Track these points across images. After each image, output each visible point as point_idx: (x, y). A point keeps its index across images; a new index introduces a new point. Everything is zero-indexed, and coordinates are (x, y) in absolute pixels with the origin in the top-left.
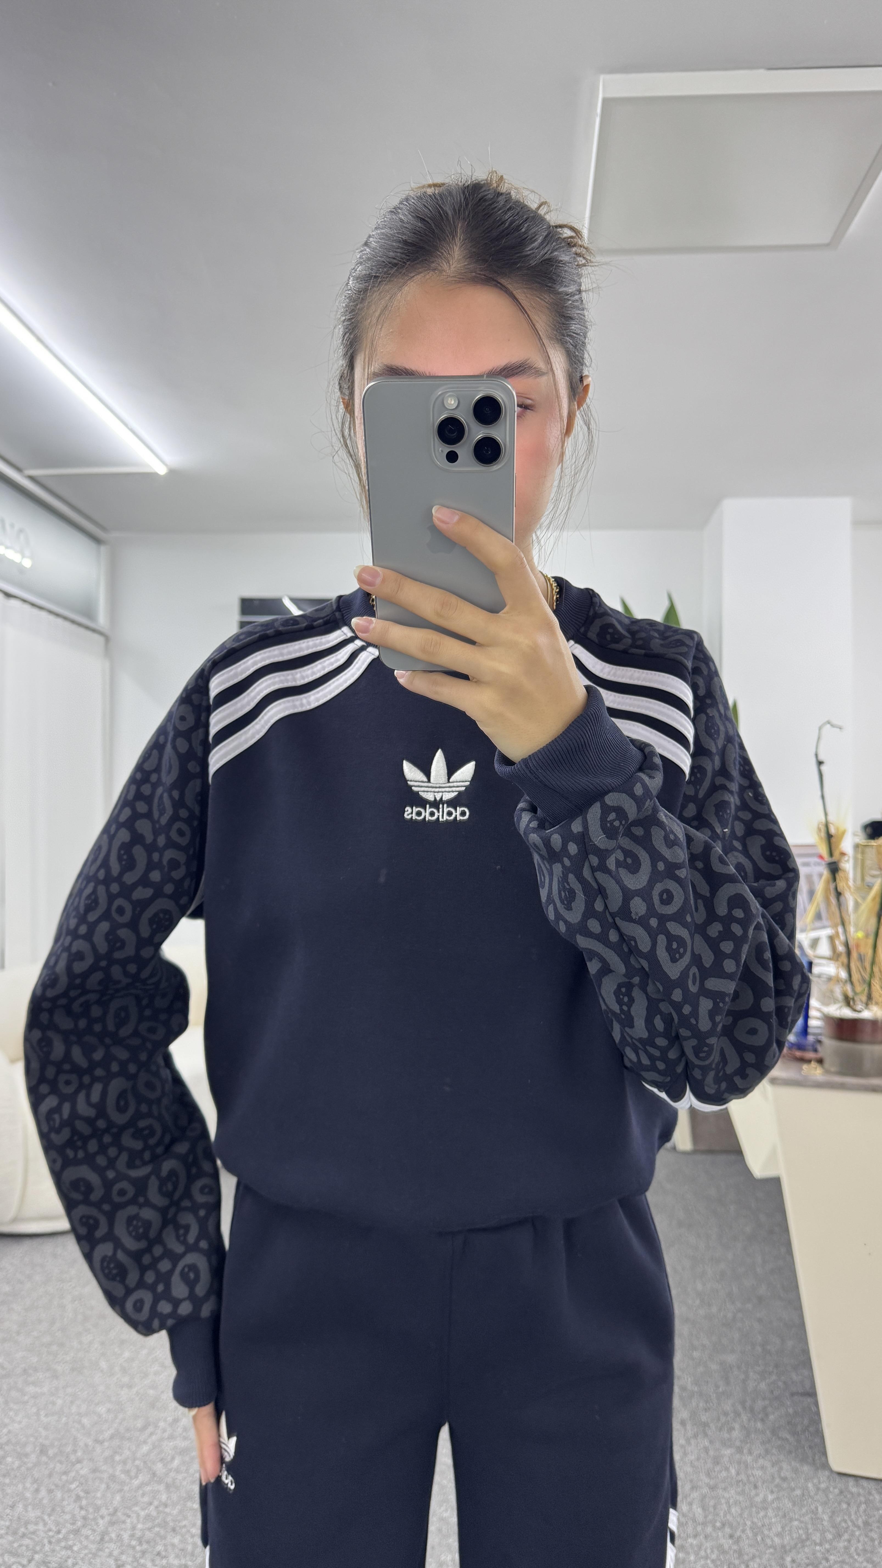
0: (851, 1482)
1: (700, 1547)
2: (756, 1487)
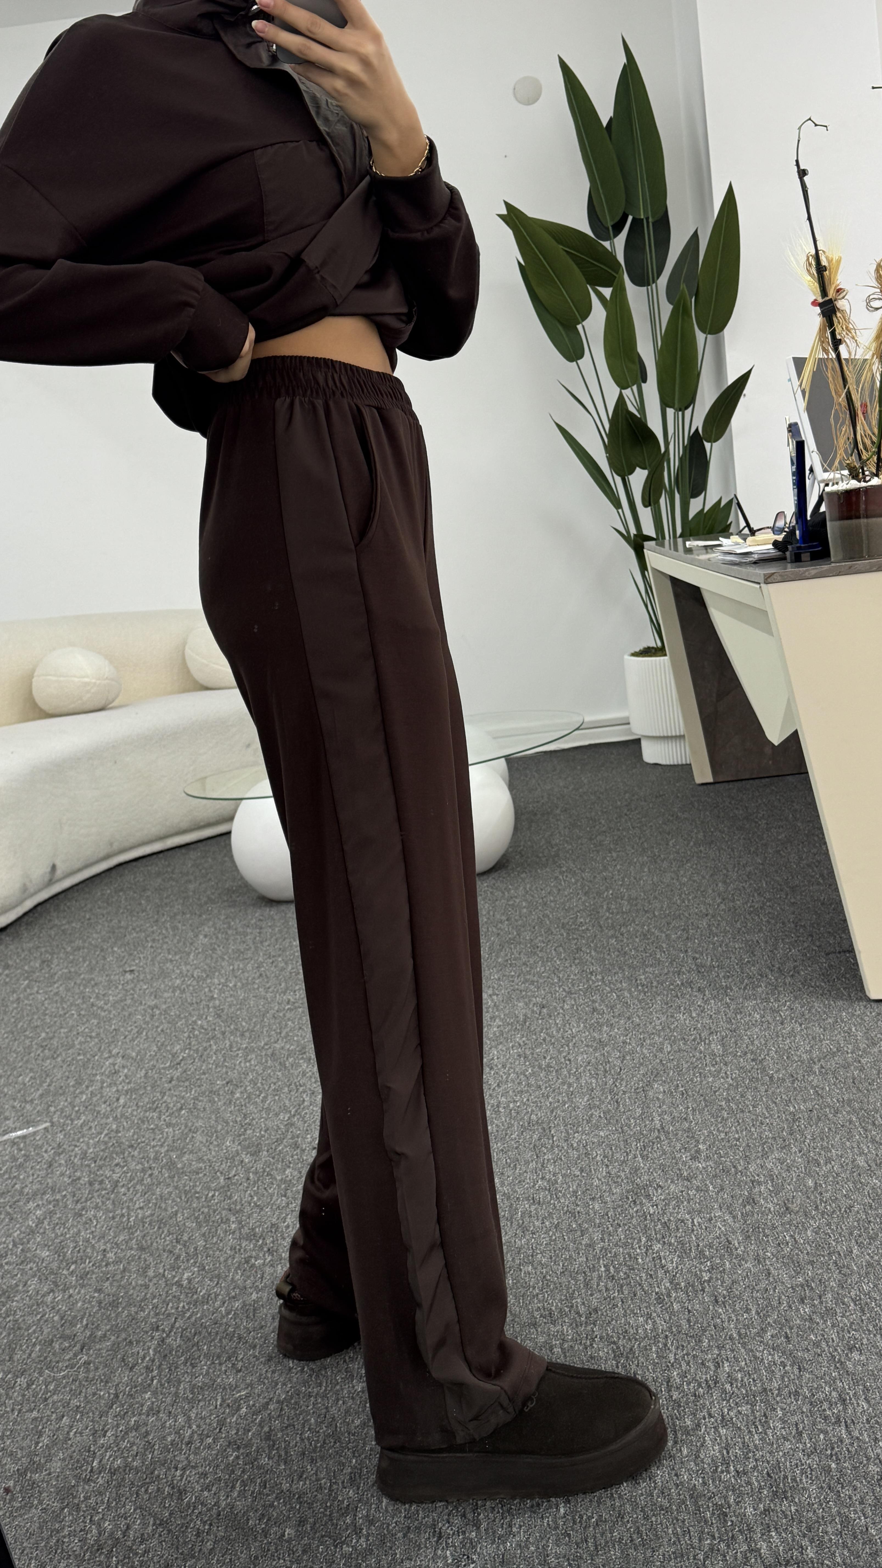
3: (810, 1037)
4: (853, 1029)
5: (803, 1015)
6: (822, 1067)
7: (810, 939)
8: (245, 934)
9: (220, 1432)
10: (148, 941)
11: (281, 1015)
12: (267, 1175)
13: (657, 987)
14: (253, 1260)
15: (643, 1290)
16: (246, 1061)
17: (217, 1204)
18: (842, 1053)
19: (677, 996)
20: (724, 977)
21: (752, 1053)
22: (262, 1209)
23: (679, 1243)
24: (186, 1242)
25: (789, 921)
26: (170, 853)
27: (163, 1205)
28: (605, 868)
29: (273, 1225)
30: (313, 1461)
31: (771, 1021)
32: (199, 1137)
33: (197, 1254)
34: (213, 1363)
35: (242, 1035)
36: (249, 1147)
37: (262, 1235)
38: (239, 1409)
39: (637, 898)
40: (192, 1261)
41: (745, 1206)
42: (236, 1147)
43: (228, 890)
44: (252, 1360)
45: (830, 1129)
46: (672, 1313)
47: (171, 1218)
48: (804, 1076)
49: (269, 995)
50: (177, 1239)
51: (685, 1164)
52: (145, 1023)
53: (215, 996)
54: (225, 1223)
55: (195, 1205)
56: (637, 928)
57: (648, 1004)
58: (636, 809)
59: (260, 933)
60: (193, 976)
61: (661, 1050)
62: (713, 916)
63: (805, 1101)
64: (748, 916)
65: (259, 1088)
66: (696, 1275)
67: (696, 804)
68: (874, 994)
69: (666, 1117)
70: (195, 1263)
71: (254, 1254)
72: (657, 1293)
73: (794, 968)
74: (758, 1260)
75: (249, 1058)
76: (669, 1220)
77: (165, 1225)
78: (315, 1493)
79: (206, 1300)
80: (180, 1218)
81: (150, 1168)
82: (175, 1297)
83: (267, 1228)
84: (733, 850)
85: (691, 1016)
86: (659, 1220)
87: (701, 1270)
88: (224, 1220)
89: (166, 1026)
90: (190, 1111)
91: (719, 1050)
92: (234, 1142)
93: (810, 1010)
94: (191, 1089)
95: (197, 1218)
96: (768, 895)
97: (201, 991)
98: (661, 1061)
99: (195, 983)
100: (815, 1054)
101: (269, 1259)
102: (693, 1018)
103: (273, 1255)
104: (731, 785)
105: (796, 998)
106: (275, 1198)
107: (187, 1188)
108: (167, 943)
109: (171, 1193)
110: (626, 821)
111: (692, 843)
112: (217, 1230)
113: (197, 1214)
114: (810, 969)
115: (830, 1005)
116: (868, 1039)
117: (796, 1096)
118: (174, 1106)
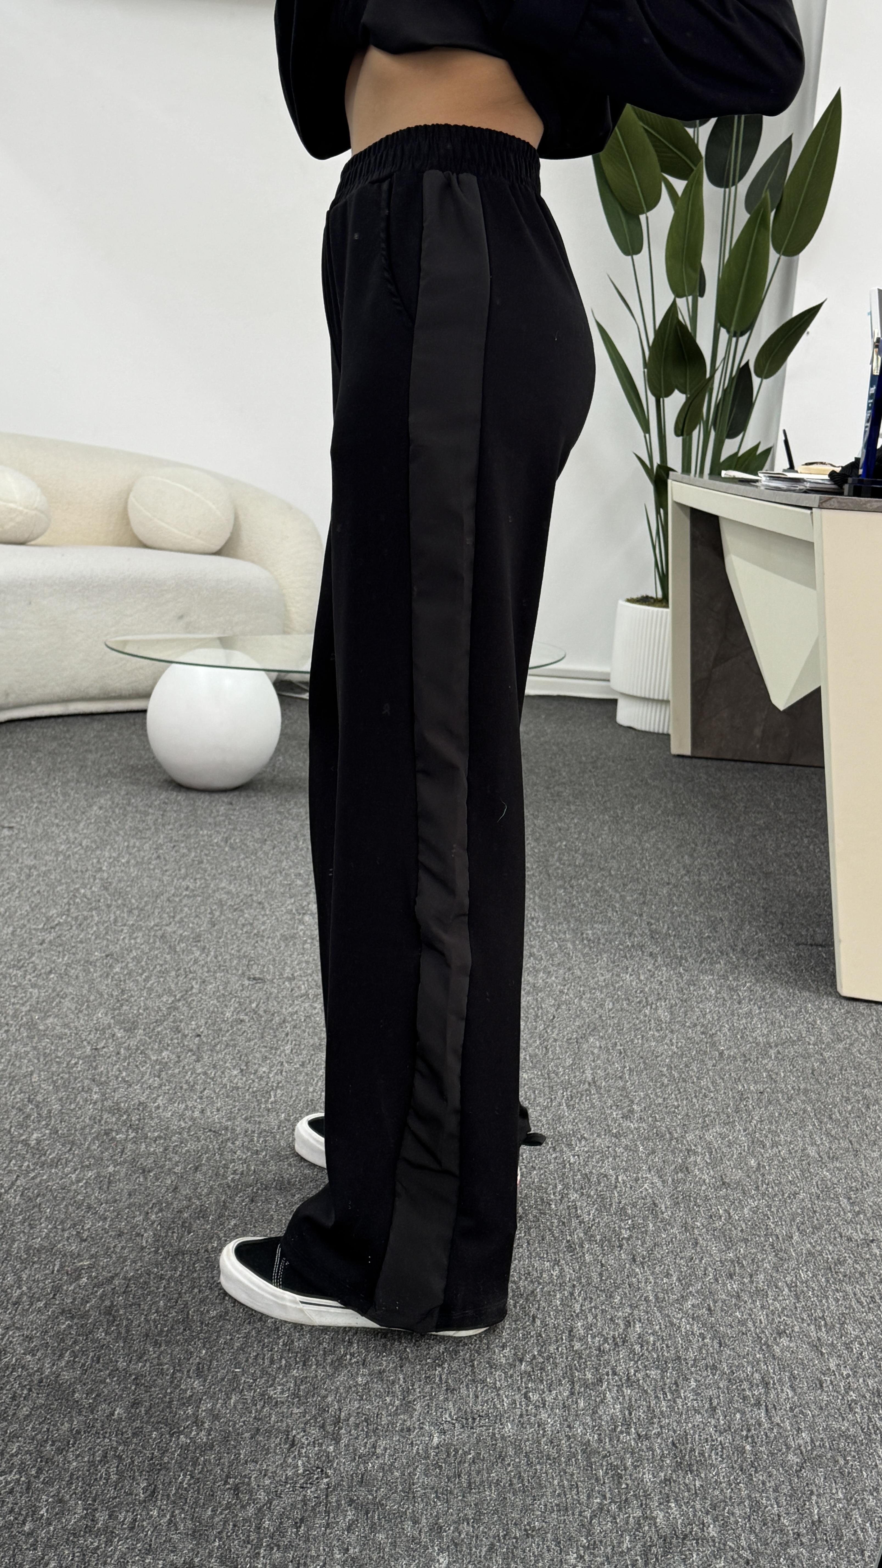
0: (862, 1007)
1: (664, 1038)
2: (739, 1003)
3: (769, 1022)
4: (818, 1022)
5: (764, 998)
6: (779, 1052)
7: (780, 927)
8: (146, 814)
9: (53, 1298)
10: (33, 802)
11: (177, 899)
12: (141, 1053)
13: (604, 945)
14: (114, 1134)
15: (553, 1236)
16: (131, 938)
17: (79, 1072)
18: (803, 1044)
19: (625, 957)
20: (680, 947)
21: (703, 1026)
22: (130, 1085)
23: (599, 1196)
24: (39, 1102)
25: (758, 906)
26: (70, 720)
27: (18, 1063)
28: (561, 819)
29: (140, 1104)
30: (156, 1344)
31: (726, 998)
32: (67, 1003)
33: (50, 1117)
34: (55, 1228)
35: (130, 912)
36: (123, 1022)
37: (127, 1111)
38: (79, 1277)
39: (592, 855)
40: (44, 1123)
41: (677, 1173)
42: (108, 1020)
43: (132, 767)
44: (100, 1231)
45: (780, 1114)
46: (584, 1264)
47: (25, 1077)
48: (758, 1058)
49: (165, 878)
50: (29, 1098)
51: (615, 1120)
52: (19, 881)
53: (104, 868)
54: (87, 1092)
55: (54, 1069)
56: (589, 883)
57: (593, 959)
58: (601, 768)
59: (163, 815)
60: (81, 845)
61: (602, 1006)
62: (675, 886)
63: (756, 1083)
64: (713, 893)
65: (142, 967)
66: (614, 1230)
67: (669, 775)
68: (845, 990)
69: (599, 1072)
70: (47, 1125)
71: (116, 1127)
72: (568, 1241)
73: (759, 951)
74: (685, 1227)
75: (135, 935)
76: (591, 1173)
77: (17, 1083)
78: (155, 1378)
79: (55, 1163)
80: (35, 1077)
81: (7, 1024)
82: (19, 1155)
83: (134, 1105)
84: (704, 826)
85: (639, 978)
86: (579, 1170)
87: (620, 1227)
88: (86, 1089)
89: (44, 888)
90: (61, 977)
91: (666, 1017)
92: (106, 1014)
93: (771, 995)
94: (64, 955)
95: (54, 1082)
96: (737, 876)
97: (88, 861)
98: (600, 1017)
99: (82, 852)
100: (772, 1039)
101: (133, 1135)
102: (641, 981)
103: (137, 1133)
104: (709, 763)
105: (757, 981)
106: (146, 1077)
107: (48, 1051)
108: (55, 807)
109: (28, 1053)
110: (590, 778)
111: (659, 812)
112: (76, 1097)
113: (55, 1078)
114: (776, 955)
115: (795, 994)
116: (833, 1034)
117: (747, 1076)
118: (43, 968)
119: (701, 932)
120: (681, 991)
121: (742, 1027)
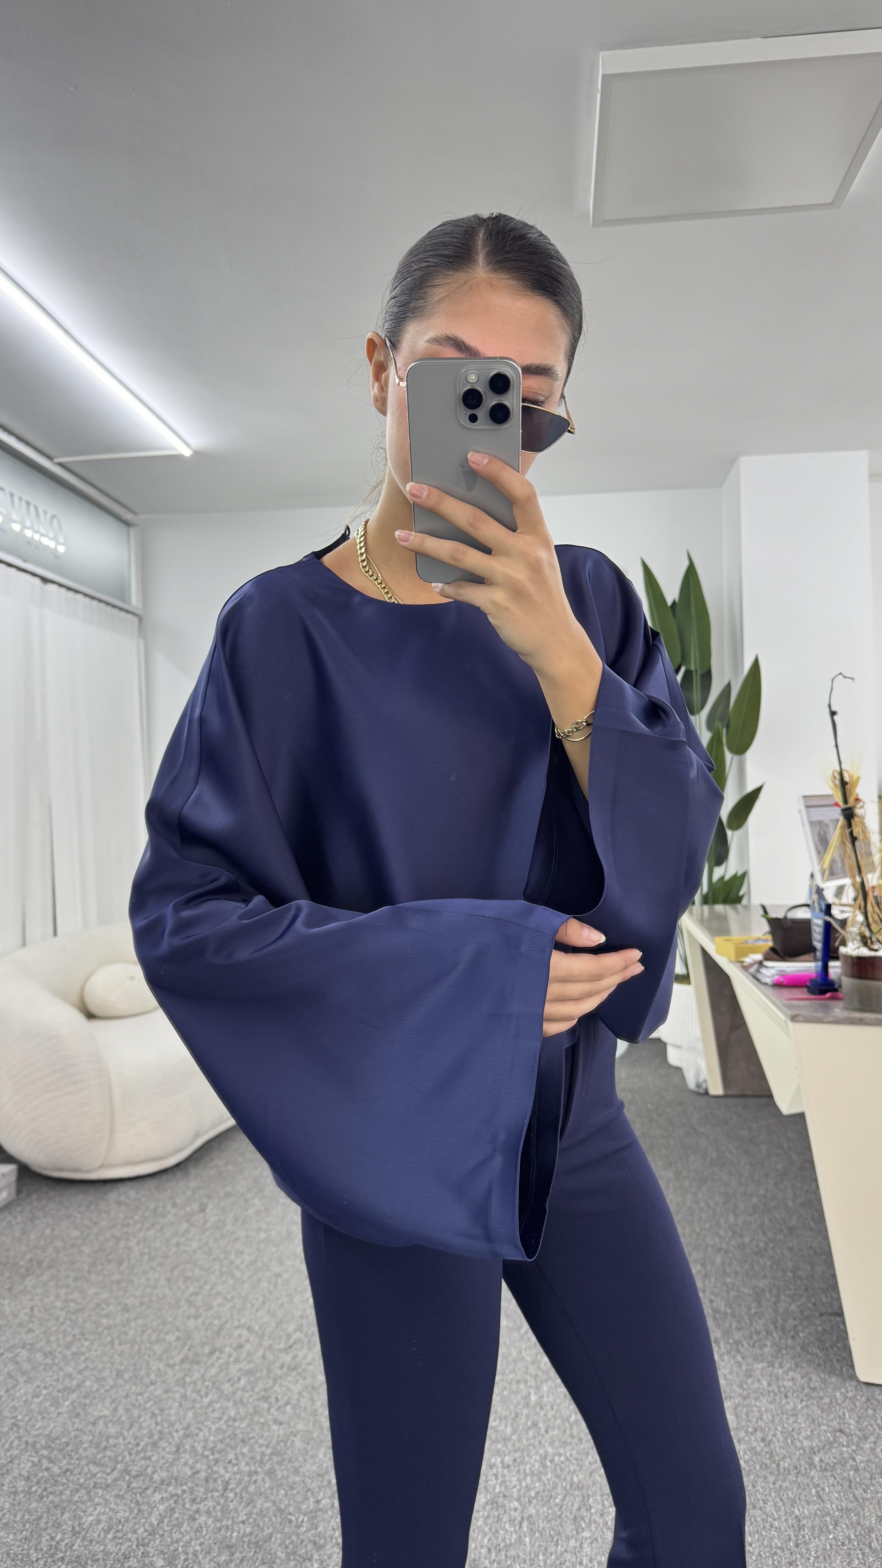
0: (877, 1391)
3: (810, 1419)
4: (847, 1415)
5: (803, 1389)
6: (821, 1461)
7: (806, 1294)
18: (839, 1445)
25: (788, 1269)
27: (261, 1523)
31: (776, 1391)
45: (831, 1546)
47: (266, 1541)
48: (806, 1469)
55: (287, 1530)
62: (726, 1252)
63: (808, 1503)
64: (754, 1258)
67: (710, 1119)
68: (863, 1378)
73: (794, 1327)
81: (256, 1473)
84: (740, 1176)
88: (309, 1556)
93: (808, 1383)
95: (287, 1547)
96: (770, 1235)
100: (815, 1442)
104: (737, 1101)
107: (282, 1506)
111: (707, 1163)
113: (288, 1542)
114: (807, 1331)
115: (826, 1380)
116: (860, 1430)
117: (800, 1495)
118: (283, 1398)
119: (750, 1309)
120: (741, 1386)
121: (790, 1429)
